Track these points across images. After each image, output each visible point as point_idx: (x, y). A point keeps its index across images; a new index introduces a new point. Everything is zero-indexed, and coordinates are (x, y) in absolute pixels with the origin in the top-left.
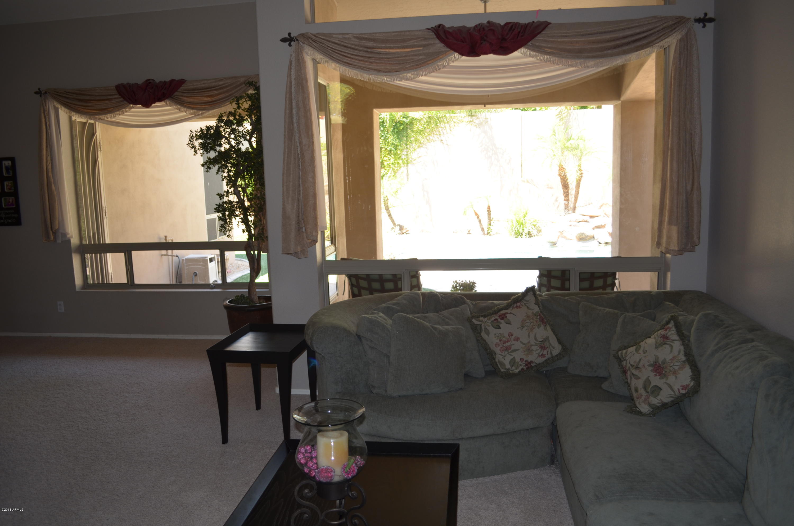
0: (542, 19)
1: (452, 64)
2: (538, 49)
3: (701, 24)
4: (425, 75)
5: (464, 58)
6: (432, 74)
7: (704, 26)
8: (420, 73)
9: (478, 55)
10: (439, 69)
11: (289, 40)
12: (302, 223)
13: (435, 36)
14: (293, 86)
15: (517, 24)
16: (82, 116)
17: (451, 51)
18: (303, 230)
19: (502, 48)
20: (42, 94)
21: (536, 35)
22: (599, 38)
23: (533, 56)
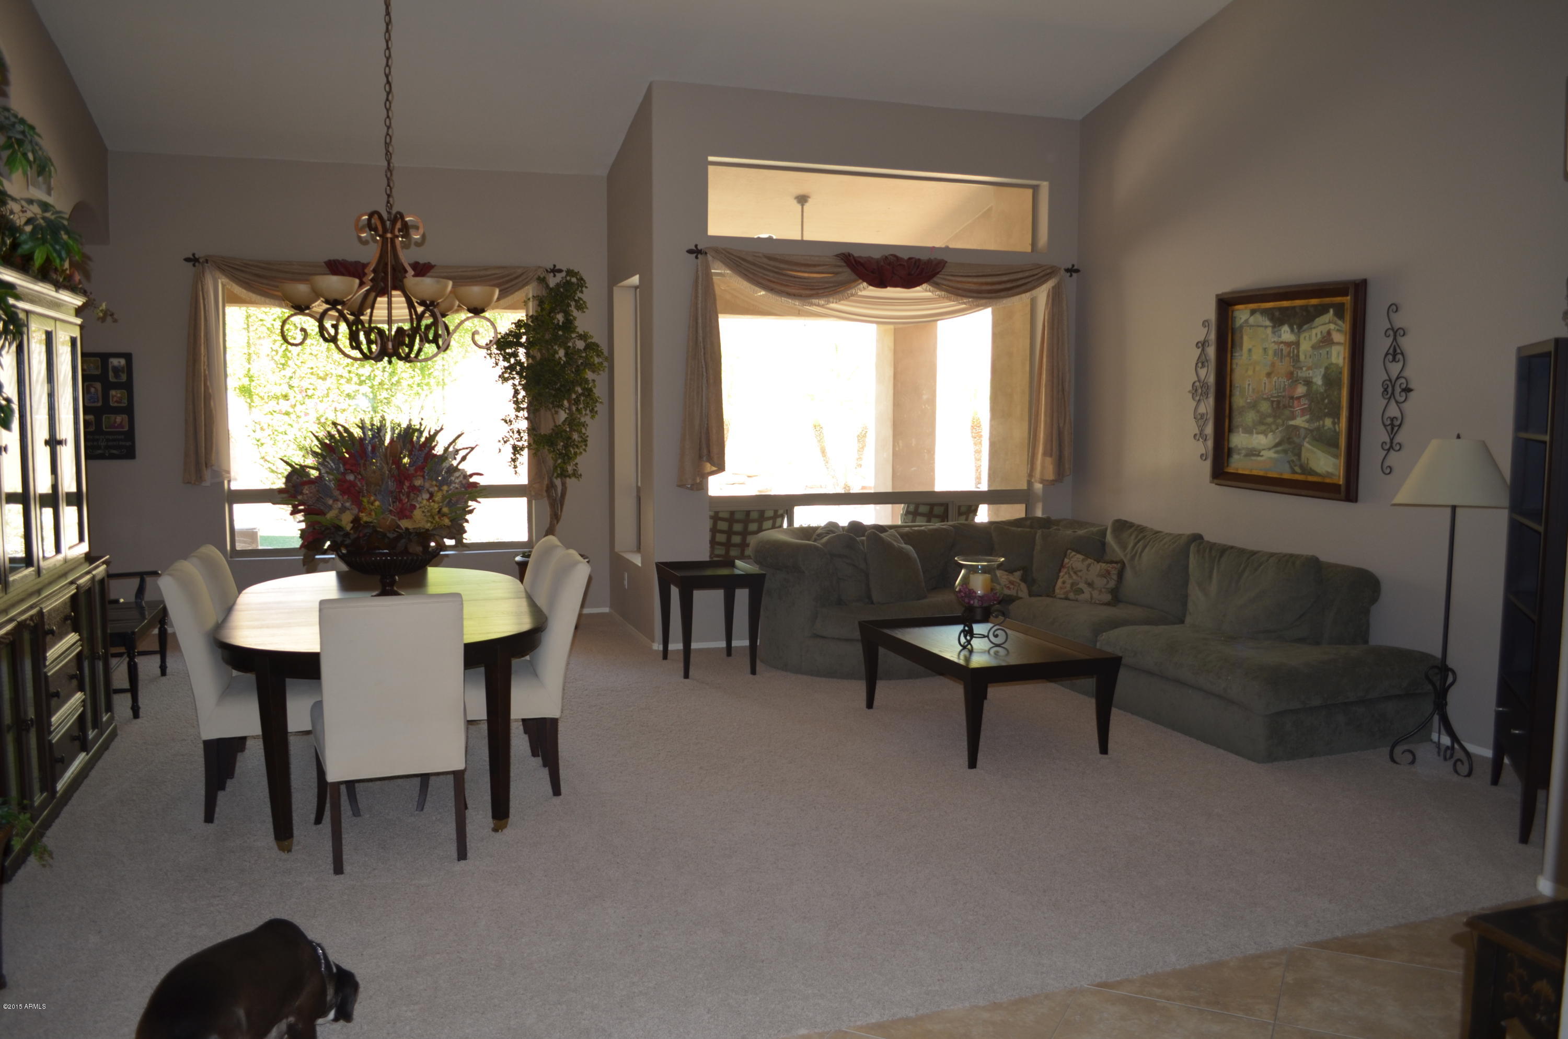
0: (940, 257)
1: (860, 293)
2: (937, 286)
3: (1069, 274)
4: (836, 303)
5: (871, 288)
6: (842, 302)
7: (1071, 276)
8: (831, 300)
9: (885, 287)
10: (849, 297)
11: (696, 252)
12: (705, 451)
13: (845, 264)
14: (699, 302)
15: (919, 260)
16: (267, 300)
17: (861, 281)
18: (705, 458)
19: (909, 282)
20: (199, 262)
21: (938, 273)
22: (989, 280)
23: (932, 292)
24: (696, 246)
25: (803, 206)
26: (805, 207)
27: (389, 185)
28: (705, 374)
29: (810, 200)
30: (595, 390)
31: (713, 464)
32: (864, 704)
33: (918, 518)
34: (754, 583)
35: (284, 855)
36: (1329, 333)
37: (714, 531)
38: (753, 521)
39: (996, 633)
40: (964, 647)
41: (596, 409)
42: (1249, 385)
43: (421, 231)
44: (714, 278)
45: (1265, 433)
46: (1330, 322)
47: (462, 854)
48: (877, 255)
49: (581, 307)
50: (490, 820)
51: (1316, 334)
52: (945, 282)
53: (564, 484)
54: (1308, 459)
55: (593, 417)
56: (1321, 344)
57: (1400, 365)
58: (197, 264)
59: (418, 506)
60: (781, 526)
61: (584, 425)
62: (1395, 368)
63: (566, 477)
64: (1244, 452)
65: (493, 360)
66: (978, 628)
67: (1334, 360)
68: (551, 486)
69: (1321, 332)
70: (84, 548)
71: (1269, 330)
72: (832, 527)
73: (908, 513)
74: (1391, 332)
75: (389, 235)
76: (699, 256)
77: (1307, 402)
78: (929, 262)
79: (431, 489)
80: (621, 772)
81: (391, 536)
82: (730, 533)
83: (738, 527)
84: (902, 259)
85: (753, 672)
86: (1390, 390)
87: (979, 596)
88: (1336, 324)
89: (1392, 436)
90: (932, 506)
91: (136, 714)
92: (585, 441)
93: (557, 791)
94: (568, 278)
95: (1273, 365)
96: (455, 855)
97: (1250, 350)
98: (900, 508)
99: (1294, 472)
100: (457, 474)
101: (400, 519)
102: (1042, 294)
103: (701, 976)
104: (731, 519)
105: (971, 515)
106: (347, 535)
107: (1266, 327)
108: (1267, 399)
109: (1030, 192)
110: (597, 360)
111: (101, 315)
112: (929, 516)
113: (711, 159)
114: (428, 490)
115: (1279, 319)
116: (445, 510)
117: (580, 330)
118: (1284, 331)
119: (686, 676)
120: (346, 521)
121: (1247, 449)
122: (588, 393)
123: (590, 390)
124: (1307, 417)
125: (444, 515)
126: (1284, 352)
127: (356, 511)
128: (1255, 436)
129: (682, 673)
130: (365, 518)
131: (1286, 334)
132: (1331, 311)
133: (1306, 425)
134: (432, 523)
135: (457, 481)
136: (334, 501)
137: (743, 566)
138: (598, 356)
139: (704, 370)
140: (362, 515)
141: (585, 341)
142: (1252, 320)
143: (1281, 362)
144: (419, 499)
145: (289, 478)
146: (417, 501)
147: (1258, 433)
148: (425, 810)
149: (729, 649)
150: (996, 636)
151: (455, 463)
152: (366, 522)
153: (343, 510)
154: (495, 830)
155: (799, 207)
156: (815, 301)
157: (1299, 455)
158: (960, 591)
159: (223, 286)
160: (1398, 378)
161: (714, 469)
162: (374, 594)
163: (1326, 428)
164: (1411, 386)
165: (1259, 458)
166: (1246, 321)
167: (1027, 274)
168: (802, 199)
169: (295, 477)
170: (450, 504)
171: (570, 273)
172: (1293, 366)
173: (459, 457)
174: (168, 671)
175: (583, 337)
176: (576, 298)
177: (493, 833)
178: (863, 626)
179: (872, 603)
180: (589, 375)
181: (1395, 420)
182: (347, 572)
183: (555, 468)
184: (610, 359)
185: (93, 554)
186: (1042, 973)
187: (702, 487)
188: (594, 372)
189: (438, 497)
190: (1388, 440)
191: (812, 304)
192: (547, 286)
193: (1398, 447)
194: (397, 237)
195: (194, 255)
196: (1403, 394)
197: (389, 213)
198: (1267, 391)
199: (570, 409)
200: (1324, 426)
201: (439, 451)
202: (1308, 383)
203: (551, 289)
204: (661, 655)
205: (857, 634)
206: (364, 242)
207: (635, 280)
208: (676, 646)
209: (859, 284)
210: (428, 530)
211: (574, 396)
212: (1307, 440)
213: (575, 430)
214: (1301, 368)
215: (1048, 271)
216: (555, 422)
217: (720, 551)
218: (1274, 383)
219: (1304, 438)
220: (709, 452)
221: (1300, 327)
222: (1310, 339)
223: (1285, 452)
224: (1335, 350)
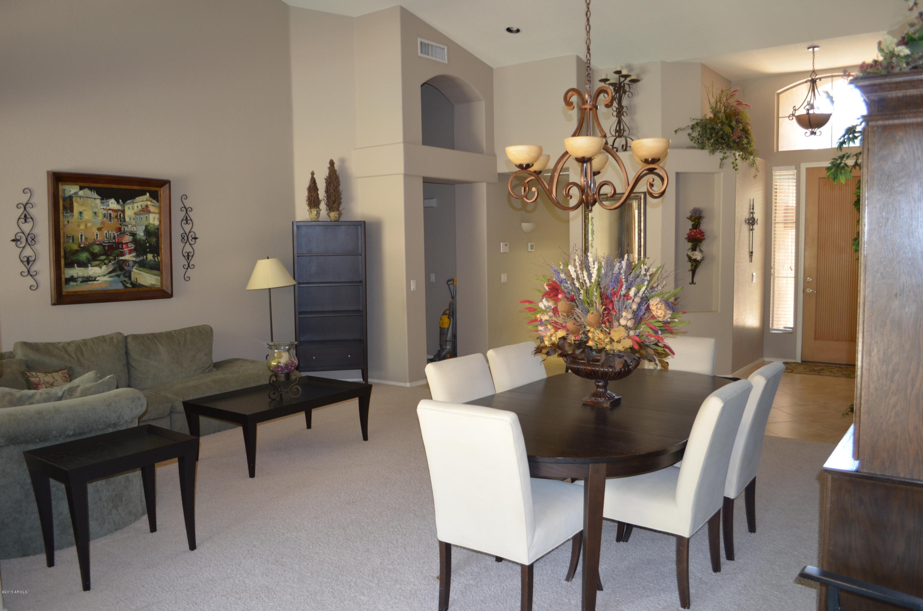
36: (147, 206)
42: (81, 236)
45: (100, 266)
46: (147, 200)
51: (138, 207)
54: (136, 279)
56: (142, 212)
57: (191, 225)
62: (187, 228)
64: (80, 280)
67: (151, 221)
69: (141, 206)
71: (98, 201)
74: (184, 209)
77: (133, 245)
86: (186, 238)
88: (151, 202)
89: (189, 261)
95: (103, 223)
97: (81, 213)
99: (126, 287)
107: (95, 199)
108: (100, 244)
115: (105, 195)
118: (112, 203)
121: (83, 277)
124: (134, 254)
126: (112, 215)
128: (90, 268)
131: (113, 204)
132: (148, 194)
133: (134, 259)
142: (81, 193)
143: (110, 221)
147: (92, 266)
157: (130, 277)
160: (190, 232)
163: (148, 260)
164: (197, 236)
165: (95, 282)
166: (76, 193)
172: (121, 224)
181: (190, 253)
190: (187, 264)
193: (193, 266)
196: (194, 240)
198: (99, 239)
200: (147, 258)
202: (133, 235)
212: (135, 267)
214: (127, 226)
218: (105, 235)
219: (133, 267)
221: (124, 202)
222: (133, 208)
223: (118, 276)
224: (151, 216)
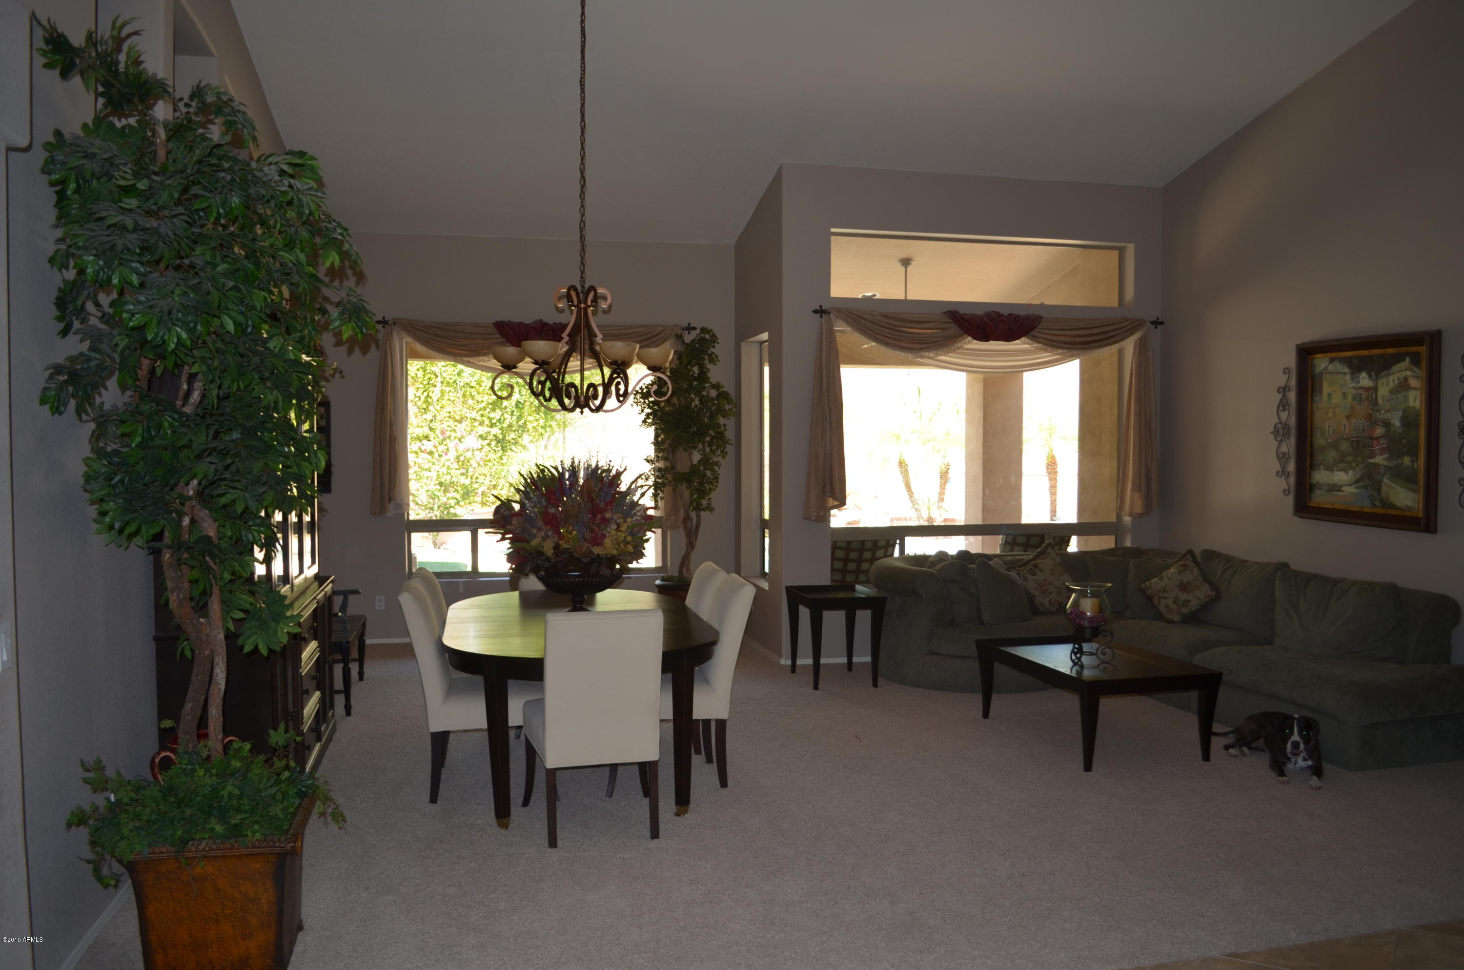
0: (1036, 313)
1: (965, 346)
2: (1035, 339)
3: (1154, 326)
4: (944, 355)
5: (975, 341)
6: (951, 354)
7: (1156, 328)
8: (940, 352)
9: (988, 340)
10: (956, 350)
11: (821, 312)
12: (828, 487)
13: (952, 321)
14: (824, 356)
15: (1018, 316)
16: (445, 356)
17: (966, 335)
18: (828, 494)
19: (1009, 336)
20: (388, 324)
21: (1035, 327)
22: (1082, 332)
23: (1030, 344)
24: (821, 307)
25: (906, 267)
26: (908, 269)
27: (582, 263)
28: (828, 419)
29: (913, 263)
30: (726, 434)
31: (835, 499)
32: (980, 714)
33: (1016, 548)
34: (875, 605)
35: (503, 831)
36: (1406, 379)
37: (834, 559)
38: (868, 550)
39: (1104, 651)
40: (1075, 664)
41: (726, 450)
42: (1329, 426)
43: (609, 301)
44: (837, 334)
45: (1346, 471)
46: (1406, 369)
47: (655, 834)
48: (980, 312)
49: (713, 359)
50: (674, 806)
51: (1394, 380)
52: (1042, 336)
53: (698, 517)
54: (1387, 494)
55: (723, 457)
56: (1398, 389)
58: (386, 326)
59: (607, 535)
60: (892, 554)
61: (717, 464)
63: (700, 510)
64: (1325, 487)
65: (639, 408)
66: (1086, 647)
67: (1411, 403)
68: (687, 518)
69: (1398, 378)
70: (315, 569)
71: (1348, 377)
72: (942, 556)
73: (1006, 544)
75: (583, 306)
76: (824, 315)
77: (1385, 442)
78: (1027, 318)
79: (618, 521)
80: (776, 769)
81: (586, 560)
82: (846, 560)
83: (853, 555)
84: (1003, 315)
85: (875, 685)
87: (1089, 618)
88: (1412, 370)
90: (1029, 537)
91: (348, 713)
92: (716, 478)
93: (724, 783)
94: (702, 335)
95: (1352, 408)
96: (648, 835)
97: (1329, 395)
98: (999, 539)
99: (1374, 506)
100: (638, 508)
101: (593, 546)
102: (1129, 346)
103: (879, 938)
104: (848, 547)
105: (1064, 546)
106: (548, 559)
107: (1345, 374)
108: (1347, 439)
109: (1116, 253)
110: (727, 407)
111: (332, 372)
112: (1026, 546)
113: (833, 230)
114: (615, 522)
115: (1356, 367)
116: (629, 538)
117: (713, 380)
118: (1363, 378)
119: (816, 687)
120: (548, 549)
121: (1329, 485)
122: (720, 436)
123: (722, 434)
124: (1386, 456)
125: (627, 543)
126: (1362, 396)
127: (556, 539)
128: (1336, 473)
129: (812, 685)
130: (564, 545)
131: (1365, 380)
132: (1408, 359)
133: (1386, 463)
134: (617, 549)
135: (638, 514)
136: (538, 531)
137: (862, 590)
138: (729, 403)
139: (828, 416)
140: (560, 542)
141: (717, 391)
142: (1331, 368)
143: (1360, 405)
144: (608, 529)
145: (497, 511)
146: (607, 531)
147: (1339, 470)
148: (614, 797)
149: (850, 665)
150: (1104, 654)
151: (635, 498)
152: (565, 549)
153: (545, 539)
154: (678, 814)
155: (903, 269)
156: (925, 354)
157: (1379, 490)
158: (1071, 613)
159: (407, 343)
161: (836, 503)
162: (568, 609)
163: (1404, 465)
165: (1340, 493)
166: (1326, 368)
167: (1116, 327)
168: (906, 262)
169: (502, 510)
170: (631, 533)
171: (704, 330)
172: (1372, 409)
173: (638, 494)
174: (365, 676)
175: (716, 386)
176: (709, 352)
177: (677, 817)
178: (980, 644)
179: (983, 624)
180: (722, 421)
182: (544, 591)
183: (692, 502)
184: (738, 405)
185: (321, 575)
186: (1178, 944)
187: (826, 519)
188: (724, 417)
189: (624, 528)
191: (923, 357)
192: (683, 342)
194: (590, 306)
195: (384, 318)
197: (583, 287)
198: (1346, 432)
199: (704, 451)
200: (1402, 463)
201: (623, 488)
202: (1387, 424)
203: (687, 345)
204: (790, 669)
205: (973, 651)
206: (561, 311)
207: (765, 336)
208: (805, 660)
209: (965, 338)
210: (614, 556)
211: (708, 439)
212: (1387, 476)
213: (708, 469)
214: (1379, 411)
215: (1136, 324)
216: (691, 462)
217: (838, 577)
218: (1353, 425)
219: (1384, 475)
220: (832, 488)
221: (1378, 374)
222: (1388, 385)
223: (1366, 487)
224: (1412, 395)
